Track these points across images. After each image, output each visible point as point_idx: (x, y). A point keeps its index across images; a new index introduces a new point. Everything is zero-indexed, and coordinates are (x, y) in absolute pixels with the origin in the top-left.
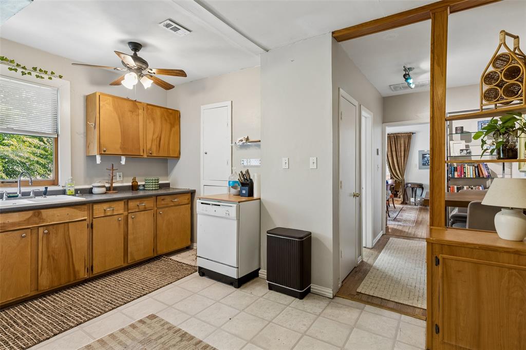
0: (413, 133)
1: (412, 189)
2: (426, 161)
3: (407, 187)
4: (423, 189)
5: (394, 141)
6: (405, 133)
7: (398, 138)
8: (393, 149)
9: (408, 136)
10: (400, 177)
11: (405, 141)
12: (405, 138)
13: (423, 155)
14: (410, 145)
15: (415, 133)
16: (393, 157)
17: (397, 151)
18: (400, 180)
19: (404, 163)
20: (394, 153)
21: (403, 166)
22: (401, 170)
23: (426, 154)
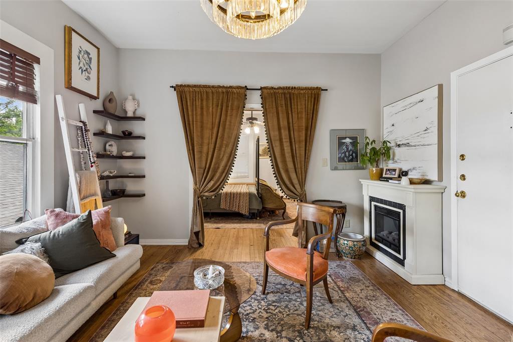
0: (321, 91)
2: (345, 153)
5: (284, 105)
6: (306, 89)
7: (294, 98)
8: (283, 123)
9: (313, 96)
10: (297, 186)
11: (308, 107)
12: (306, 99)
13: (340, 139)
14: (317, 115)
15: (327, 90)
16: (282, 142)
17: (291, 128)
18: (296, 195)
19: (306, 157)
20: (285, 133)
21: (303, 163)
22: (299, 171)
23: (345, 138)
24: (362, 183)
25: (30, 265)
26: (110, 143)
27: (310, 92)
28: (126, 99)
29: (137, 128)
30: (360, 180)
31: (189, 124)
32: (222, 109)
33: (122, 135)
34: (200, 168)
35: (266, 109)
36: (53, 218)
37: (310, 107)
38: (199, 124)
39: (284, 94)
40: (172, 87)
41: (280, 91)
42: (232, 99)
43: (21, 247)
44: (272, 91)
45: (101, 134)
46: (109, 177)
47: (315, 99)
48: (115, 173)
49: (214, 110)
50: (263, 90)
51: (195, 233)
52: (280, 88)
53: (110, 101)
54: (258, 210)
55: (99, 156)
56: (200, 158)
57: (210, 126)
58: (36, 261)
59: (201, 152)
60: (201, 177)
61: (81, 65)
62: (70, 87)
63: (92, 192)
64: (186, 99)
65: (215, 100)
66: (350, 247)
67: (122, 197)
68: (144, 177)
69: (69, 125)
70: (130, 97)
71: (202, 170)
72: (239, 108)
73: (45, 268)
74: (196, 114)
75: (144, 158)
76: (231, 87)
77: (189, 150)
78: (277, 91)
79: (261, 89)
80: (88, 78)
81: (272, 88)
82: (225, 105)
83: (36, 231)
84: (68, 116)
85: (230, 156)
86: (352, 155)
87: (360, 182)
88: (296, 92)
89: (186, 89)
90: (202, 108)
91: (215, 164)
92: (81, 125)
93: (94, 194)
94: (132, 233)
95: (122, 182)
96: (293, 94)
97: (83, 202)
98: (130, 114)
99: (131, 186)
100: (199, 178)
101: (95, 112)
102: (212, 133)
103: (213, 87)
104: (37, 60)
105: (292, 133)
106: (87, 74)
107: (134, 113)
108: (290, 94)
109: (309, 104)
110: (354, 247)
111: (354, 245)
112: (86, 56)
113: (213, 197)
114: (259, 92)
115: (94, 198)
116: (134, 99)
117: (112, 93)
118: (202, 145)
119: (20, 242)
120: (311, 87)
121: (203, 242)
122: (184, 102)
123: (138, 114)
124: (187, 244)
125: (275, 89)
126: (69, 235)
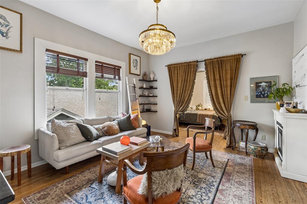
0: (242, 56)
1: (242, 130)
2: (261, 92)
3: (234, 127)
4: (257, 130)
5: (217, 67)
6: (231, 56)
7: (223, 62)
8: (217, 77)
9: (236, 60)
10: (225, 111)
11: (232, 66)
12: (231, 62)
13: (257, 83)
14: (238, 70)
15: (246, 54)
16: (217, 87)
17: (222, 79)
18: (225, 116)
19: (231, 95)
20: (218, 82)
21: (229, 98)
22: (226, 103)
23: (261, 83)
24: (274, 112)
25: (113, 125)
26: (144, 91)
27: (234, 57)
28: (151, 73)
29: (154, 84)
30: (273, 110)
31: (172, 81)
32: (186, 73)
33: (149, 88)
34: (176, 101)
35: (208, 70)
36: (122, 115)
37: (234, 66)
38: (176, 81)
39: (218, 61)
40: (166, 66)
41: (215, 60)
42: (191, 68)
43: (114, 121)
44: (211, 61)
45: (141, 88)
46: (144, 104)
47: (237, 61)
48: (146, 102)
49: (183, 74)
50: (206, 61)
51: (174, 129)
52: (215, 58)
53: (145, 75)
54: (218, 125)
55: (140, 96)
56: (177, 96)
57: (181, 82)
58: (115, 125)
59: (177, 94)
60: (177, 105)
61: (134, 65)
62: (130, 73)
63: (137, 109)
64: (171, 70)
65: (183, 69)
66: (252, 149)
67: (149, 112)
68: (157, 104)
69: (129, 86)
70: (152, 73)
71: (177, 102)
72: (194, 71)
73: (116, 127)
74: (175, 76)
75: (157, 96)
76: (190, 62)
77: (172, 93)
78: (213, 60)
79: (205, 60)
80: (137, 69)
81: (211, 59)
82: (187, 71)
83: (118, 118)
84: (129, 83)
85: (189, 95)
86: (267, 93)
87: (273, 111)
88: (225, 59)
89: (171, 66)
90: (177, 74)
91: (183, 99)
92: (134, 85)
93: (137, 110)
94: (148, 125)
95: (150, 106)
96: (223, 60)
97: (133, 112)
98: (152, 79)
99: (153, 108)
100: (176, 105)
101: (139, 80)
102: (182, 85)
103: (182, 63)
104: (120, 67)
105: (222, 82)
106: (136, 67)
107: (154, 78)
108: (221, 61)
109: (233, 64)
110: (255, 150)
111: (255, 148)
112: (136, 61)
113: (182, 114)
114: (204, 63)
115: (137, 111)
116: (153, 73)
117: (146, 72)
118: (177, 90)
119: (114, 120)
120: (234, 55)
121: (178, 135)
122: (170, 72)
123: (155, 79)
124: (172, 134)
125: (212, 59)
126: (124, 120)
